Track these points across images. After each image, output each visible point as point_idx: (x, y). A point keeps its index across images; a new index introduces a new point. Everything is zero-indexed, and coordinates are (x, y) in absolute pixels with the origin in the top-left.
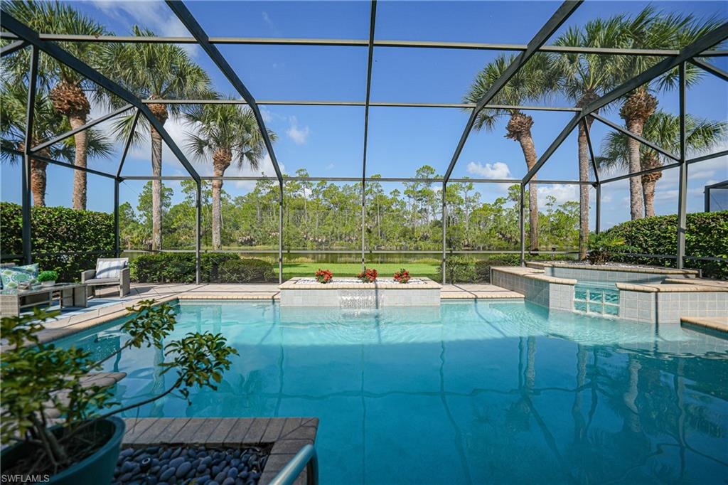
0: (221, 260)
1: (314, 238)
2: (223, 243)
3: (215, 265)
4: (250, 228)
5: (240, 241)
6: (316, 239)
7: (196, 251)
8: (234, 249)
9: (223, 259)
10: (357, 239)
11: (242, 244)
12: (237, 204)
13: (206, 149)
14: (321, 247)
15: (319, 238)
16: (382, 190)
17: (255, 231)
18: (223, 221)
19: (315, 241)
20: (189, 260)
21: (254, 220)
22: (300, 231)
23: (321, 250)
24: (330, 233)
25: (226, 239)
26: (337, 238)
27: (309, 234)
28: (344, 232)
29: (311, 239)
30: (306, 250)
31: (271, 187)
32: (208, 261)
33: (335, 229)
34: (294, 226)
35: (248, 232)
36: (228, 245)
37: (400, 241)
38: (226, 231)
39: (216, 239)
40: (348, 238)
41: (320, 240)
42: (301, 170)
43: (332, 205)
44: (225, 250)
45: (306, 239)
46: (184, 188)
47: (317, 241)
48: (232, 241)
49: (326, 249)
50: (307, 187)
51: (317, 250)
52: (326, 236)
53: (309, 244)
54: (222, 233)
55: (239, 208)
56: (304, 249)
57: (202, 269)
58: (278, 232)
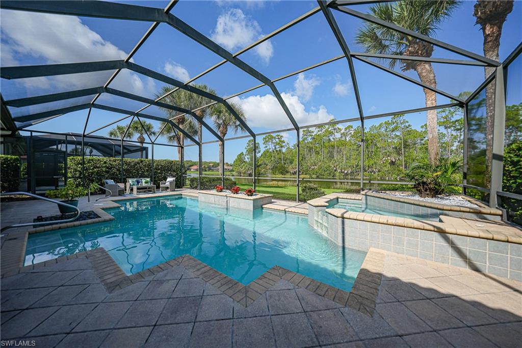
6: (343, 171)
8: (288, 176)
10: (379, 171)
14: (347, 177)
15: (345, 170)
16: (409, 125)
22: (331, 165)
23: (347, 179)
24: (355, 166)
27: (338, 167)
28: (368, 165)
29: (339, 171)
30: (335, 179)
31: (312, 136)
34: (327, 161)
40: (370, 170)
41: (346, 172)
45: (335, 171)
47: (343, 172)
48: (287, 172)
49: (351, 179)
50: (337, 132)
51: (344, 179)
52: (351, 169)
53: (338, 174)
56: (334, 179)
58: (316, 166)
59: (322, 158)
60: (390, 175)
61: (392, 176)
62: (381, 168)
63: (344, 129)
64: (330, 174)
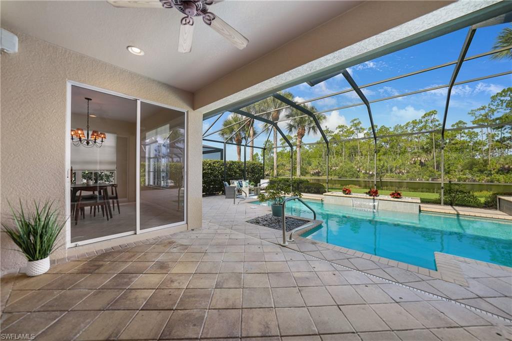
0: (300, 183)
1: (366, 171)
2: (302, 174)
3: (298, 184)
4: (318, 164)
5: (312, 173)
6: (368, 172)
7: (291, 178)
8: (307, 177)
9: (301, 182)
10: (408, 172)
11: (313, 175)
12: (310, 149)
13: (293, 129)
15: (370, 171)
17: (321, 166)
18: (302, 160)
19: (366, 173)
20: (288, 182)
21: (321, 159)
22: (354, 166)
24: (380, 167)
25: (304, 172)
26: (387, 171)
27: (361, 168)
28: (395, 166)
29: (363, 172)
31: (332, 136)
32: (295, 182)
33: (386, 164)
34: (349, 162)
35: (316, 167)
36: (305, 175)
37: (464, 174)
38: (304, 167)
39: (298, 172)
40: (398, 171)
41: (371, 173)
42: (355, 120)
43: (383, 143)
44: (303, 178)
45: (359, 172)
46: (282, 142)
48: (307, 173)
50: (360, 132)
53: (361, 175)
54: (301, 168)
55: (312, 151)
57: (293, 186)
58: (337, 167)
59: (344, 158)
60: (421, 176)
61: (423, 177)
62: (410, 169)
63: (368, 129)
64: (353, 175)
